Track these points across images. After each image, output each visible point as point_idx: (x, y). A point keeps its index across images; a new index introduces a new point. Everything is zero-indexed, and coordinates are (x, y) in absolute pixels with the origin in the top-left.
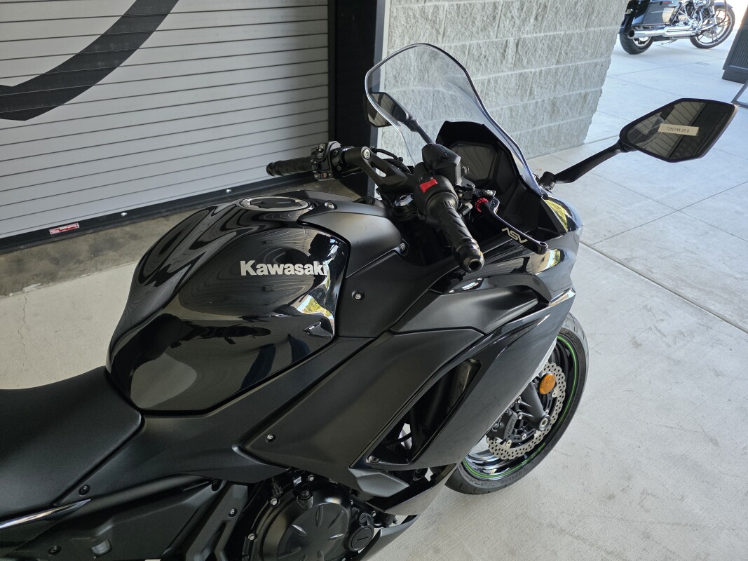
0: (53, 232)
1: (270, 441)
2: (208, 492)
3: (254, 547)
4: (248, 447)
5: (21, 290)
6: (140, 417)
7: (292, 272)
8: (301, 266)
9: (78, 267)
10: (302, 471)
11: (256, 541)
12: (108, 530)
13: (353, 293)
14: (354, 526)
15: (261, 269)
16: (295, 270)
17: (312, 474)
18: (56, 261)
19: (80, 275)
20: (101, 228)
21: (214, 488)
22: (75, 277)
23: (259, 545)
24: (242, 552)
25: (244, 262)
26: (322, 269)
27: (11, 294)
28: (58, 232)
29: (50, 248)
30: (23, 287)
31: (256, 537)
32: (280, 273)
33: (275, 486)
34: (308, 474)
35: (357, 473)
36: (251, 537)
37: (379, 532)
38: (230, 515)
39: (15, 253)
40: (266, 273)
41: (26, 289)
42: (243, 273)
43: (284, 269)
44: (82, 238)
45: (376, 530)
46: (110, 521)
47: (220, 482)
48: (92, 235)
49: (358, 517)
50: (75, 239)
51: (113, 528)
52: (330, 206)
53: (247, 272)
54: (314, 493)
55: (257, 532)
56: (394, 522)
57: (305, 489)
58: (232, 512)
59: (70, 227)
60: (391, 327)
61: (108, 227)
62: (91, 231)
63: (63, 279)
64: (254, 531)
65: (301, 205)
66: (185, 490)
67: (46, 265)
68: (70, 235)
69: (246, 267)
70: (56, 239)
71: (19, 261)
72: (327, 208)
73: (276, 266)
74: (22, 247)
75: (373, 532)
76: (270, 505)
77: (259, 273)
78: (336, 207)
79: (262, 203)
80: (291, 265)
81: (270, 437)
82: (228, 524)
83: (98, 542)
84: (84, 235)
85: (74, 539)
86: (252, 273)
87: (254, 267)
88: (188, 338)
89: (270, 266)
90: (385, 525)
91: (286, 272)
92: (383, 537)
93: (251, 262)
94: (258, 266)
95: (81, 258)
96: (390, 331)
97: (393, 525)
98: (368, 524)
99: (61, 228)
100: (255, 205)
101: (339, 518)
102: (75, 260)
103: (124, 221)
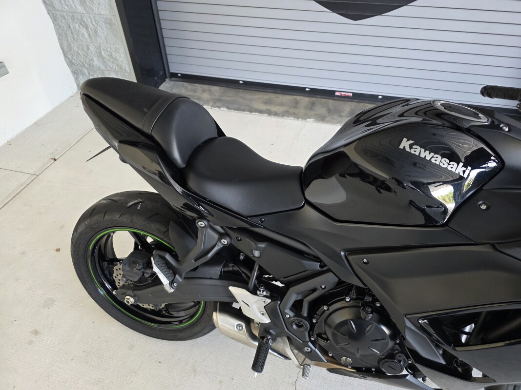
0: (337, 94)
1: (364, 263)
2: (316, 266)
3: (324, 314)
4: (350, 258)
5: (306, 119)
6: (304, 202)
7: (437, 163)
8: (448, 161)
9: (338, 119)
10: (374, 296)
11: (327, 312)
12: (262, 247)
13: (480, 202)
14: (391, 356)
15: (415, 150)
16: (441, 162)
17: (379, 301)
18: (329, 111)
19: (337, 123)
20: (362, 101)
21: (321, 266)
22: (334, 123)
23: (327, 315)
24: (317, 311)
25: (406, 139)
26: (464, 172)
27: (300, 120)
28: (340, 94)
29: (331, 102)
30: (307, 118)
31: (328, 310)
32: (428, 158)
33: (354, 291)
34: (378, 300)
35: (408, 324)
36: (325, 308)
37: (406, 375)
38: (321, 287)
39: (314, 99)
40: (417, 154)
41: (308, 120)
42: (401, 147)
43: (433, 157)
44: (350, 103)
45: (405, 372)
46: (266, 243)
47: (325, 265)
48: (355, 104)
49: (398, 353)
50: (346, 102)
51: (264, 248)
52: (504, 128)
53: (404, 147)
54: (374, 313)
55: (330, 308)
56: (424, 380)
57: (370, 306)
58: (323, 286)
59: (347, 94)
60: (496, 243)
61: (367, 102)
62: (356, 101)
63: (328, 122)
64: (329, 306)
65: (480, 119)
66: (305, 255)
67: (323, 111)
68: (344, 99)
69: (405, 144)
70: (336, 98)
71: (313, 104)
72: (501, 129)
73: (427, 152)
74: (318, 96)
75: (402, 371)
76: (344, 299)
77: (412, 151)
78: (510, 130)
79: (450, 107)
80: (440, 157)
81: (365, 261)
82: (318, 291)
83: (257, 249)
84: (351, 101)
85: (248, 240)
86: (408, 149)
87: (411, 146)
88: (351, 175)
89: (423, 150)
90: (415, 376)
91: (433, 160)
92: (407, 380)
93: (411, 142)
94: (414, 147)
95: (342, 114)
96: (493, 246)
97: (420, 380)
98: (401, 363)
99: (343, 93)
100: (443, 106)
101: (382, 342)
102: (339, 114)
103: (377, 101)
